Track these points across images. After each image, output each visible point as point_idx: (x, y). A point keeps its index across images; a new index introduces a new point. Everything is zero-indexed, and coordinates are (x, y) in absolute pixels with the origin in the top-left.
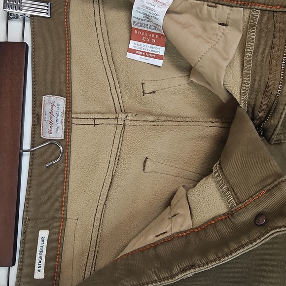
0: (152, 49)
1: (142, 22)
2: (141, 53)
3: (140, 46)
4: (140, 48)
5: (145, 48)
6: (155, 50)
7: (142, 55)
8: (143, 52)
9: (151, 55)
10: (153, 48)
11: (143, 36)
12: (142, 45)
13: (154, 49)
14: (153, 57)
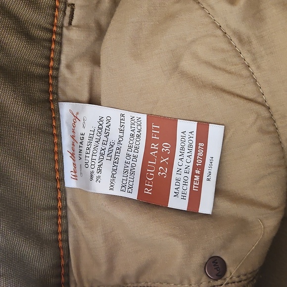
0: (186, 151)
1: (121, 167)
2: (197, 178)
3: (181, 183)
4: (185, 182)
5: (183, 168)
6: (187, 144)
7: (201, 176)
8: (194, 174)
9: (200, 154)
10: (182, 148)
11: (156, 173)
12: (178, 176)
13: (186, 147)
14: (205, 149)
